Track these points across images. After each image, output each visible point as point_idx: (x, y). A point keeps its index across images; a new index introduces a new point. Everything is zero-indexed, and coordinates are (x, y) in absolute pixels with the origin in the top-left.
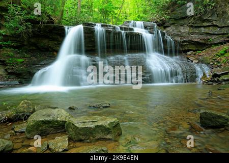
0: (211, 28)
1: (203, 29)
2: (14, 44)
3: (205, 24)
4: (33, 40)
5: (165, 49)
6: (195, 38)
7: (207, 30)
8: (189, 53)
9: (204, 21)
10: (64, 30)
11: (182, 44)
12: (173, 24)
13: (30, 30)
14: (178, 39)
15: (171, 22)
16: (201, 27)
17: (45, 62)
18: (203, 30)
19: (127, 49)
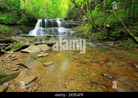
2: (24, 24)
3: (77, 20)
4: (29, 23)
6: (74, 24)
8: (72, 28)
9: (76, 19)
11: (70, 25)
13: (28, 20)
14: (69, 24)
18: (76, 21)
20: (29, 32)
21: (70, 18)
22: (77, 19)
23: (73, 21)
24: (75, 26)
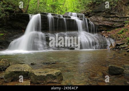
0: (115, 18)
1: (110, 18)
3: (112, 16)
4: (9, 22)
5: (89, 29)
6: (106, 23)
7: (113, 19)
8: (103, 32)
9: (111, 14)
10: (29, 16)
11: (99, 27)
12: (94, 15)
13: (8, 17)
14: (97, 24)
15: (93, 14)
16: (109, 17)
17: (17, 35)
19: (67, 29)
21: (95, 12)
22: (113, 14)
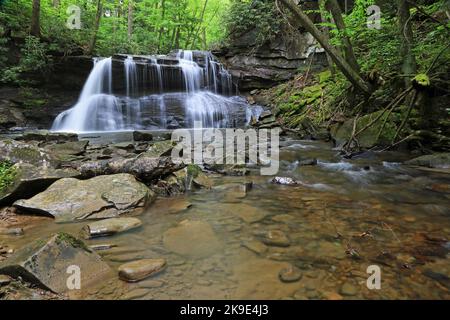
0: (280, 61)
1: (271, 61)
3: (273, 55)
4: (55, 76)
6: (262, 73)
7: (274, 63)
8: (252, 92)
9: (272, 51)
11: (242, 81)
12: (238, 53)
13: (51, 65)
14: (237, 74)
15: (235, 51)
16: (268, 58)
18: (271, 63)
20: (52, 119)
21: (241, 47)
22: (277, 52)
23: (255, 62)
24: (269, 83)
